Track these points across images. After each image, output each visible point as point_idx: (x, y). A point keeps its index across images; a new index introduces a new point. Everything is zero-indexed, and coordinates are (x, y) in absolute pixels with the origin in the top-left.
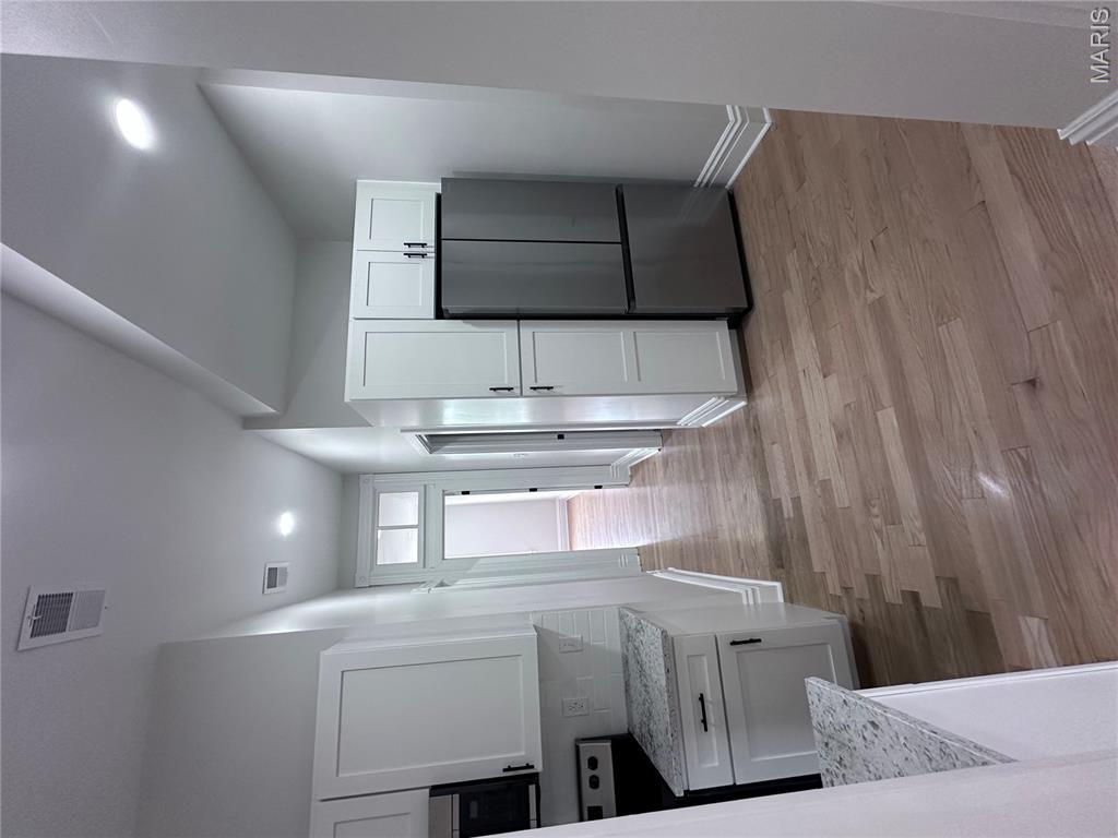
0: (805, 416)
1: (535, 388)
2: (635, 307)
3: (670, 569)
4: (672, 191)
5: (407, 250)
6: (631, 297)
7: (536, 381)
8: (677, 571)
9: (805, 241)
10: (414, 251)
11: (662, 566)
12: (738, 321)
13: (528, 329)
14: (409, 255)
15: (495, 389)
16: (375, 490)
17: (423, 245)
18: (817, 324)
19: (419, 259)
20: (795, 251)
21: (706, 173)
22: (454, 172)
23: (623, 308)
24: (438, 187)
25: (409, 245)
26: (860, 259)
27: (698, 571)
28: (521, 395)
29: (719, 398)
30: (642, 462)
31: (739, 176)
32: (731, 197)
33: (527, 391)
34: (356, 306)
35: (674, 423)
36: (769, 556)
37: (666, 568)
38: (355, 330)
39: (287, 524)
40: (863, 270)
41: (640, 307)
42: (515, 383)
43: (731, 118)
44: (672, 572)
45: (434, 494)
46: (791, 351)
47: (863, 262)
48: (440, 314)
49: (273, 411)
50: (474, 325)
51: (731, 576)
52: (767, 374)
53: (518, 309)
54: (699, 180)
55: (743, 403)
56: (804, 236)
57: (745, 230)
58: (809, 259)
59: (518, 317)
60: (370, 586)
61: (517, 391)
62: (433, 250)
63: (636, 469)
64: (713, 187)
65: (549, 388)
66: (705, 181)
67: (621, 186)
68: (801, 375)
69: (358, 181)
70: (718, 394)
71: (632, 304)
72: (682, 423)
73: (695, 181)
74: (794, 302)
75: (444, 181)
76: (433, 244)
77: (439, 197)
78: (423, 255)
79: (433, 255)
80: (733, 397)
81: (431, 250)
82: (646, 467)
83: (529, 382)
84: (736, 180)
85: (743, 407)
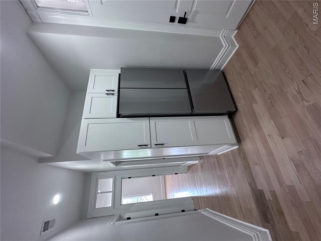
0: (273, 155)
1: (156, 145)
2: (194, 111)
3: (207, 209)
4: (202, 72)
5: (107, 92)
6: (192, 108)
7: (157, 142)
8: (210, 210)
9: (262, 84)
10: (110, 93)
11: (203, 208)
12: (231, 115)
13: (153, 121)
14: (108, 94)
15: (140, 146)
16: (97, 178)
17: (113, 91)
18: (274, 116)
19: (111, 96)
20: (257, 89)
21: (213, 66)
22: (126, 66)
23: (189, 112)
24: (119, 71)
25: (108, 91)
26: (297, 89)
27: (221, 213)
28: (151, 148)
29: (228, 145)
30: (192, 165)
31: (226, 66)
32: (223, 73)
33: (153, 146)
34: (85, 114)
35: (207, 154)
36: (260, 216)
37: (205, 208)
38: (84, 123)
39: (57, 199)
40: (299, 93)
41: (196, 111)
42: (148, 143)
43: (224, 45)
44: (207, 211)
45: (118, 179)
46: (260, 127)
47: (299, 89)
48: (119, 116)
49: (50, 155)
50: (132, 120)
51: (238, 219)
52: (248, 136)
53: (149, 114)
54: (211, 68)
55: (237, 147)
56: (261, 83)
57: (230, 83)
58: (265, 91)
59: (149, 116)
60: (92, 218)
61: (149, 146)
62: (117, 92)
63: (190, 167)
64: (216, 70)
65: (162, 144)
66: (213, 68)
67: (185, 70)
68: (268, 137)
69: (91, 70)
70: (228, 144)
71: (193, 110)
72: (210, 154)
73: (210, 69)
74: (260, 108)
75: (122, 69)
76: (117, 91)
77: (120, 75)
78: (113, 94)
79: (117, 94)
80: (233, 145)
81: (116, 93)
82: (194, 167)
83: (154, 142)
84: (225, 67)
85: (237, 148)
